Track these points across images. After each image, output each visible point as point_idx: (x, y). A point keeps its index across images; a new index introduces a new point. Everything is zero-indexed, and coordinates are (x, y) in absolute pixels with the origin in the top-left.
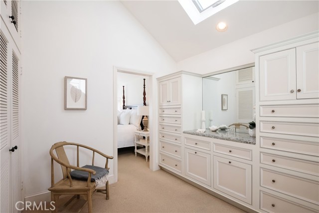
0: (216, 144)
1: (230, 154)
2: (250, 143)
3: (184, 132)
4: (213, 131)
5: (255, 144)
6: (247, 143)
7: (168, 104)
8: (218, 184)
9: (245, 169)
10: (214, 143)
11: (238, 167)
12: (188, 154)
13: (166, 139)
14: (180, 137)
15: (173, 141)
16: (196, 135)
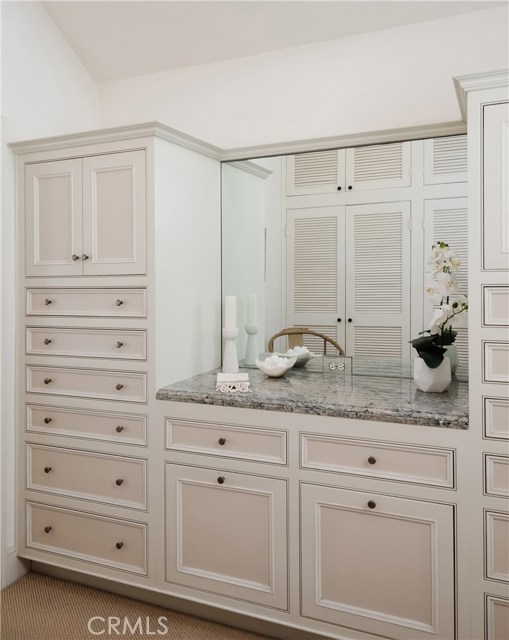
0: (314, 437)
1: (370, 471)
2: (447, 424)
3: (163, 396)
4: (272, 378)
5: (465, 426)
6: (437, 423)
7: (77, 268)
8: (319, 594)
9: (429, 524)
10: (301, 433)
11: (401, 519)
12: (179, 487)
13: (63, 433)
14: (141, 418)
15: (100, 437)
16: (224, 403)
